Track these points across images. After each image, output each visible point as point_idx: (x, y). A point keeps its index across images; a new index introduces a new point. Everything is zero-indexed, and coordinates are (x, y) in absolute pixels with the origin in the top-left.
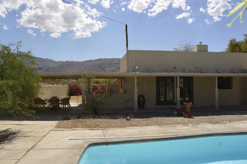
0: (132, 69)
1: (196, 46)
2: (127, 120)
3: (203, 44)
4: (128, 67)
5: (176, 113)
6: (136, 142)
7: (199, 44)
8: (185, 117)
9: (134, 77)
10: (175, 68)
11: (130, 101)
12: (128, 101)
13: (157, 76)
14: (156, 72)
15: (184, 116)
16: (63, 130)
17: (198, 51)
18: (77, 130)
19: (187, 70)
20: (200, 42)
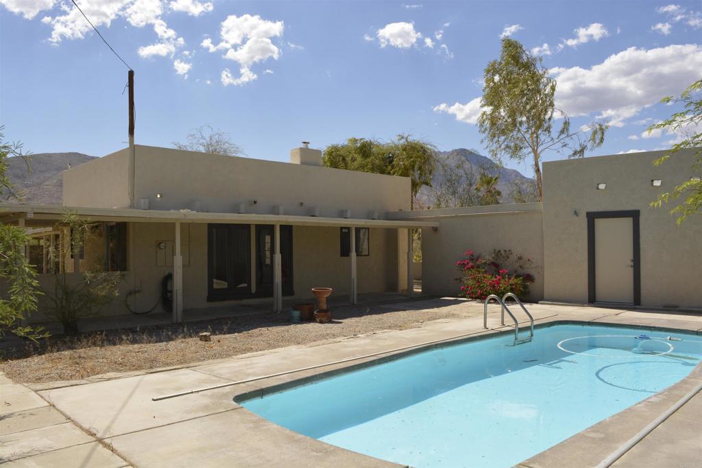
0: (147, 201)
1: (299, 151)
2: (206, 339)
3: (310, 146)
4: (132, 194)
5: (296, 314)
6: (317, 380)
7: (302, 146)
8: (321, 322)
9: (175, 223)
10: (255, 202)
11: (139, 292)
12: (135, 292)
13: (210, 222)
14: (207, 212)
15: (318, 320)
16: (77, 385)
17: (303, 163)
18: (109, 379)
19: (281, 209)
20: (305, 143)
